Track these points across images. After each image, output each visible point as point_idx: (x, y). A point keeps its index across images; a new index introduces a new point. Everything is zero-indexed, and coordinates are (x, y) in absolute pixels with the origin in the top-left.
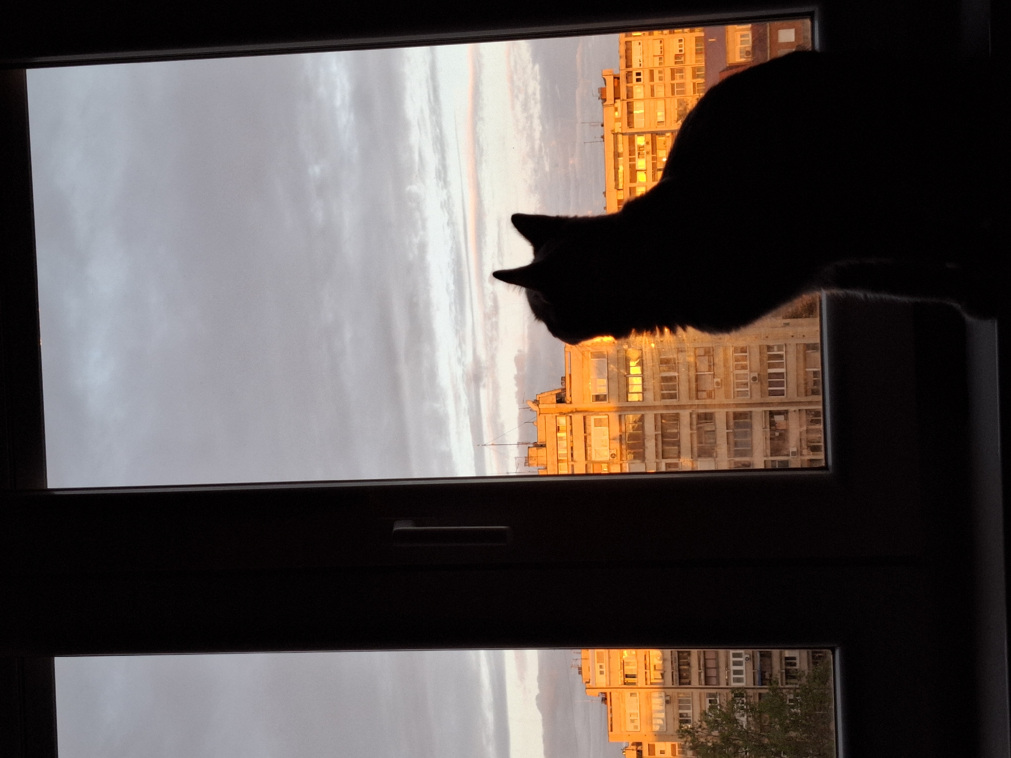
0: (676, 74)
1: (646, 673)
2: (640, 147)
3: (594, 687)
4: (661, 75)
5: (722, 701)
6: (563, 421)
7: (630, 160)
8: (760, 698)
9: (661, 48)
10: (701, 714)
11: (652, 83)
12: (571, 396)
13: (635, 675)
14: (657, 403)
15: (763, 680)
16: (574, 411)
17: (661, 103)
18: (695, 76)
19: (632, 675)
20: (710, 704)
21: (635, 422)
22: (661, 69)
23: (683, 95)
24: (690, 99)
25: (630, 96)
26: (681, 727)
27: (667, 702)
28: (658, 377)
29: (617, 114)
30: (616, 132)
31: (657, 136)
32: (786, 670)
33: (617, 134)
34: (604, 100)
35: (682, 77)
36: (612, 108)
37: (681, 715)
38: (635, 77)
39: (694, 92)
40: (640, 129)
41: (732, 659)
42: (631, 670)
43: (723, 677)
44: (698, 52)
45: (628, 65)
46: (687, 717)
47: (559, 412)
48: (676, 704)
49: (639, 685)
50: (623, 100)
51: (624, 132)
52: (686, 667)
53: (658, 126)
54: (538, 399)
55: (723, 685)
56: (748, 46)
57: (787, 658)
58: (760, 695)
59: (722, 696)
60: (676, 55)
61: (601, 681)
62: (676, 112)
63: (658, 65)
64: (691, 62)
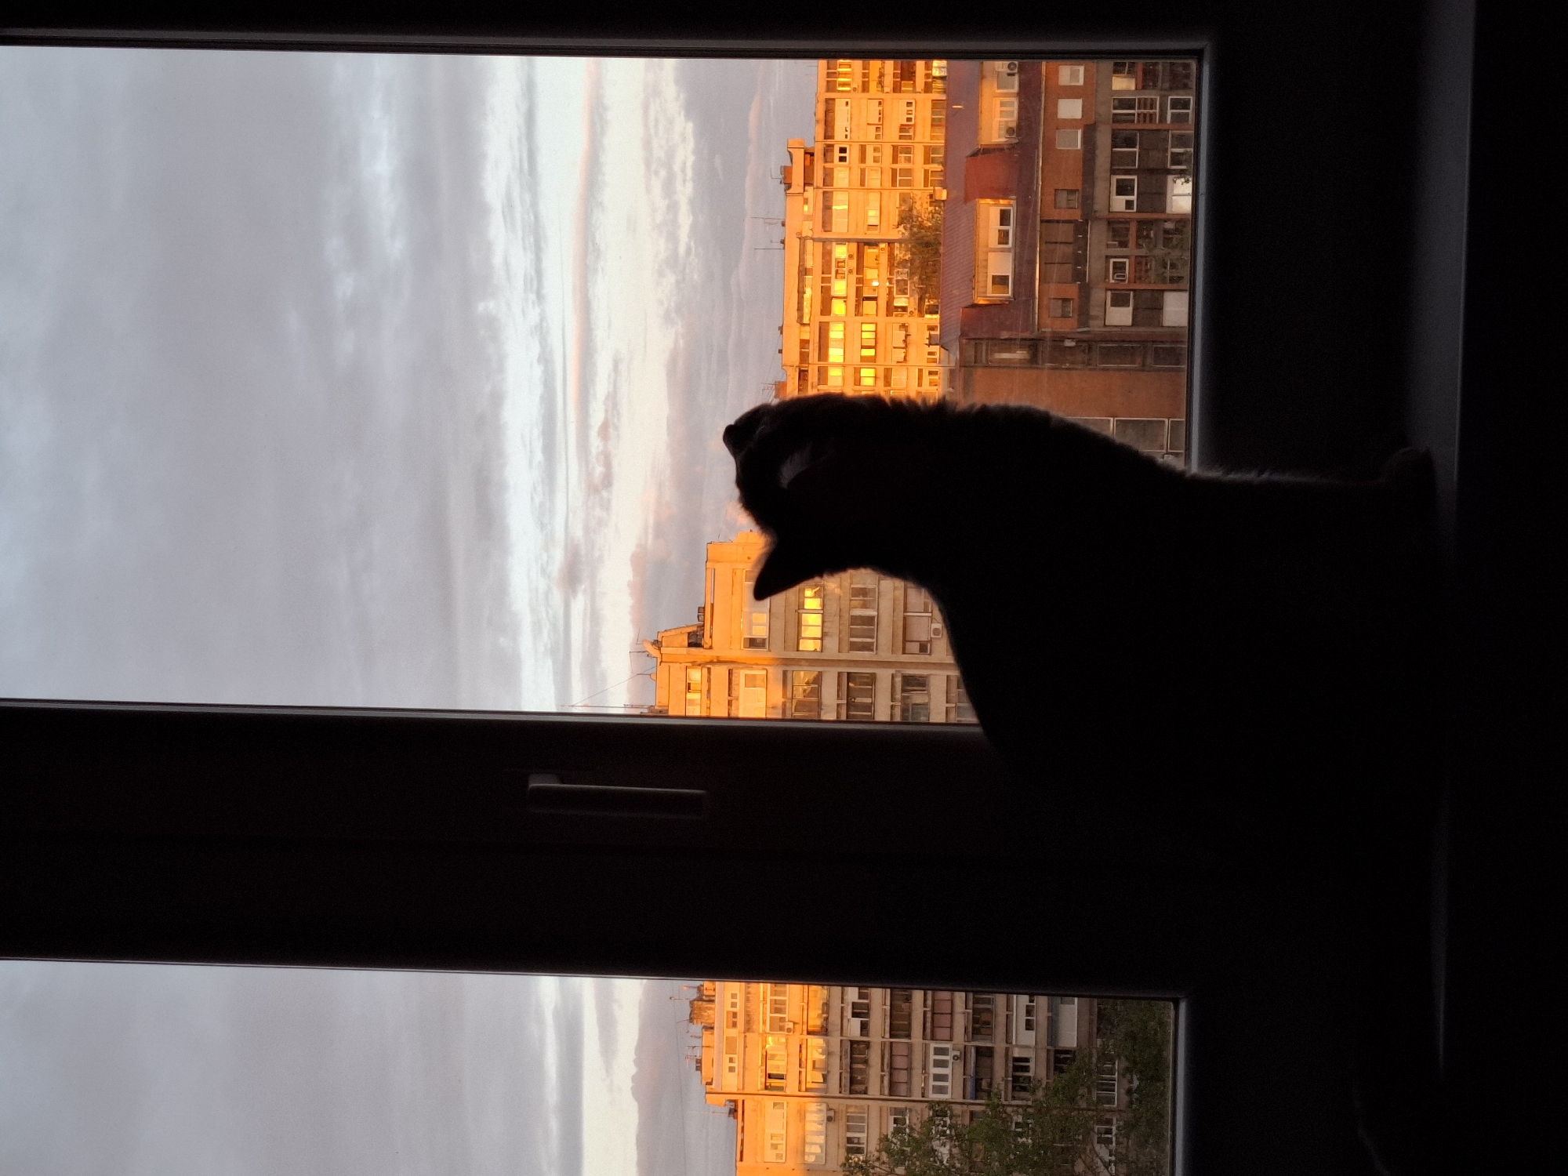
0: (900, 155)
1: (800, 1072)
2: (838, 262)
3: (720, 1091)
4: (877, 154)
5: (915, 1120)
6: (696, 675)
7: (824, 280)
8: (971, 1119)
9: (880, 114)
10: (881, 1140)
11: (863, 166)
12: (711, 637)
13: (783, 1075)
14: (844, 656)
15: (978, 1091)
16: (715, 660)
17: (874, 198)
18: (927, 161)
19: (777, 1075)
20: (895, 1125)
21: (808, 683)
22: (878, 145)
23: (909, 188)
24: (919, 193)
25: (828, 182)
26: (848, 1159)
27: (829, 1119)
28: (846, 617)
29: (806, 208)
30: (804, 235)
31: (866, 247)
32: (1013, 1077)
33: (806, 238)
34: (789, 186)
35: (908, 160)
36: (801, 199)
37: (849, 1140)
38: (837, 155)
39: (926, 185)
40: (843, 234)
41: (932, 1057)
42: (778, 1067)
43: (917, 1083)
44: (935, 124)
45: (828, 134)
46: (859, 1143)
47: (691, 660)
48: (843, 1123)
49: (788, 1092)
50: (818, 188)
51: (816, 236)
52: (861, 1066)
53: (868, 232)
54: (660, 640)
55: (917, 1096)
56: (1012, 120)
57: (1016, 1060)
58: (972, 1114)
59: (914, 1113)
60: (902, 125)
61: (730, 1082)
62: (897, 213)
63: (873, 139)
64: (924, 138)
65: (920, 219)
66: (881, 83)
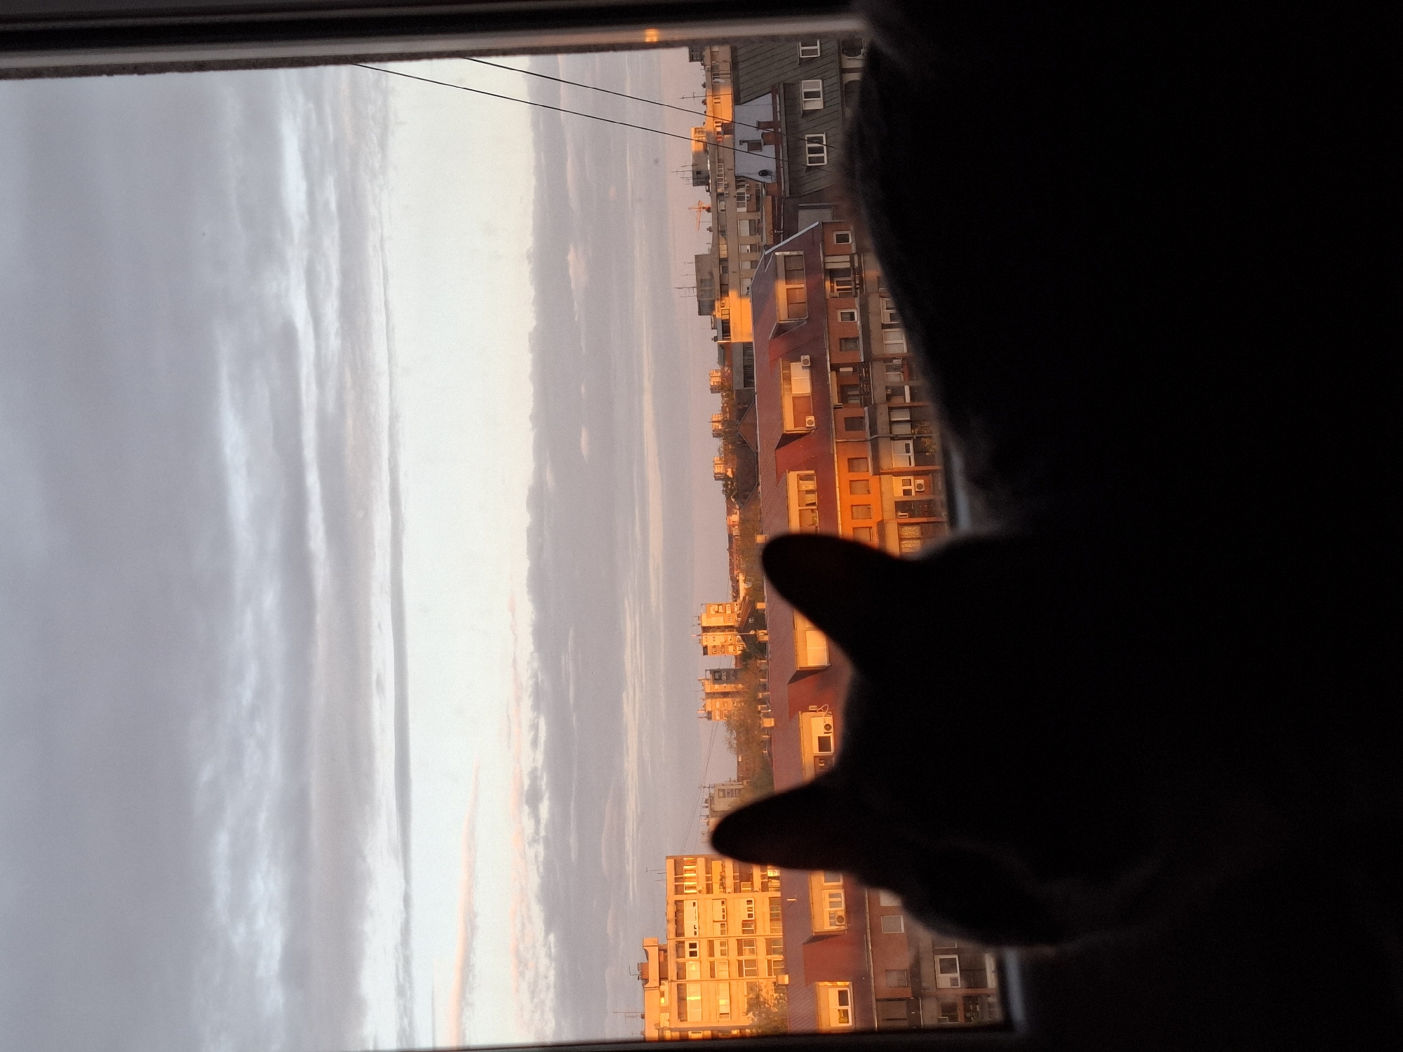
0: (744, 947)
4: (724, 948)
9: (724, 912)
11: (712, 959)
17: (724, 987)
18: (769, 952)
22: (724, 940)
23: (755, 977)
24: (764, 982)
25: (681, 975)
29: (663, 1000)
30: (661, 1028)
31: (720, 1034)
33: (664, 1031)
34: (646, 981)
35: (752, 952)
36: (657, 992)
38: (688, 950)
39: (770, 974)
40: (697, 1022)
44: (773, 918)
45: (679, 933)
50: (672, 981)
51: (673, 1026)
53: (720, 1020)
56: (841, 910)
60: (743, 921)
62: (746, 1001)
63: (720, 935)
64: (765, 931)
65: (766, 1005)
66: (723, 885)
